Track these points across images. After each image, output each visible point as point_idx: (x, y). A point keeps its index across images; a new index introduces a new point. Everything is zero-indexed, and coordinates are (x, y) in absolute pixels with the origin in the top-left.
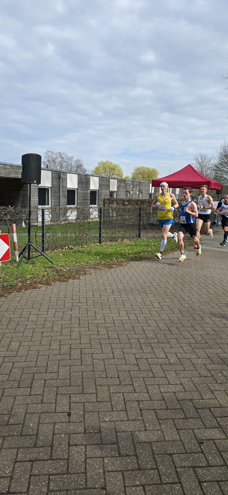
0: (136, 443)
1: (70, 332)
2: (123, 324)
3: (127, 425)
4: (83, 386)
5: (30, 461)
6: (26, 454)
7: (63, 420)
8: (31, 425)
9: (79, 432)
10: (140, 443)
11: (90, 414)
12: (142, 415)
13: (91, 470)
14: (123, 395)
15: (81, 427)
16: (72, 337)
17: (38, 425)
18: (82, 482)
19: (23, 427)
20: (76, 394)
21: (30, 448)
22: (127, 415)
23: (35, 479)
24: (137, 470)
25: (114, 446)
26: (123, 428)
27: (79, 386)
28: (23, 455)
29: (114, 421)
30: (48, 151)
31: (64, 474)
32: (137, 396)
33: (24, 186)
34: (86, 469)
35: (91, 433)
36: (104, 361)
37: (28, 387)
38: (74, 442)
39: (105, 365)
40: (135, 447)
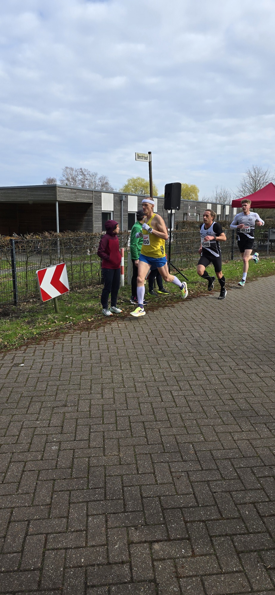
30: (67, 168)
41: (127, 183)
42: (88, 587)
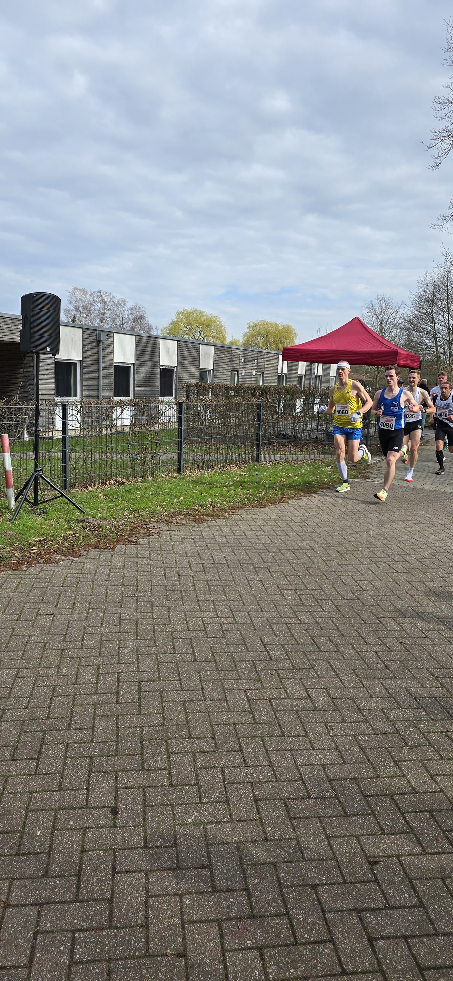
0: (248, 865)
1: (119, 649)
2: (223, 632)
3: (228, 829)
4: (142, 754)
5: (36, 905)
6: (27, 890)
7: (103, 822)
8: (37, 833)
9: (134, 845)
10: (254, 864)
11: (157, 809)
12: (258, 810)
13: (157, 919)
14: (222, 771)
15: (138, 835)
16: (122, 658)
17: (53, 832)
18: (138, 944)
19: (21, 837)
20: (129, 770)
21: (36, 878)
22: (230, 810)
23: (44, 940)
24: (248, 918)
25: (204, 872)
26: (221, 835)
27: (135, 755)
28: (20, 893)
29: (204, 824)
30: (76, 289)
31: (103, 929)
32: (250, 772)
33: (27, 358)
34: (146, 918)
35: (157, 847)
36: (184, 705)
37: (33, 759)
38: (124, 866)
39: (186, 713)
40: (244, 874)
41: (175, 318)
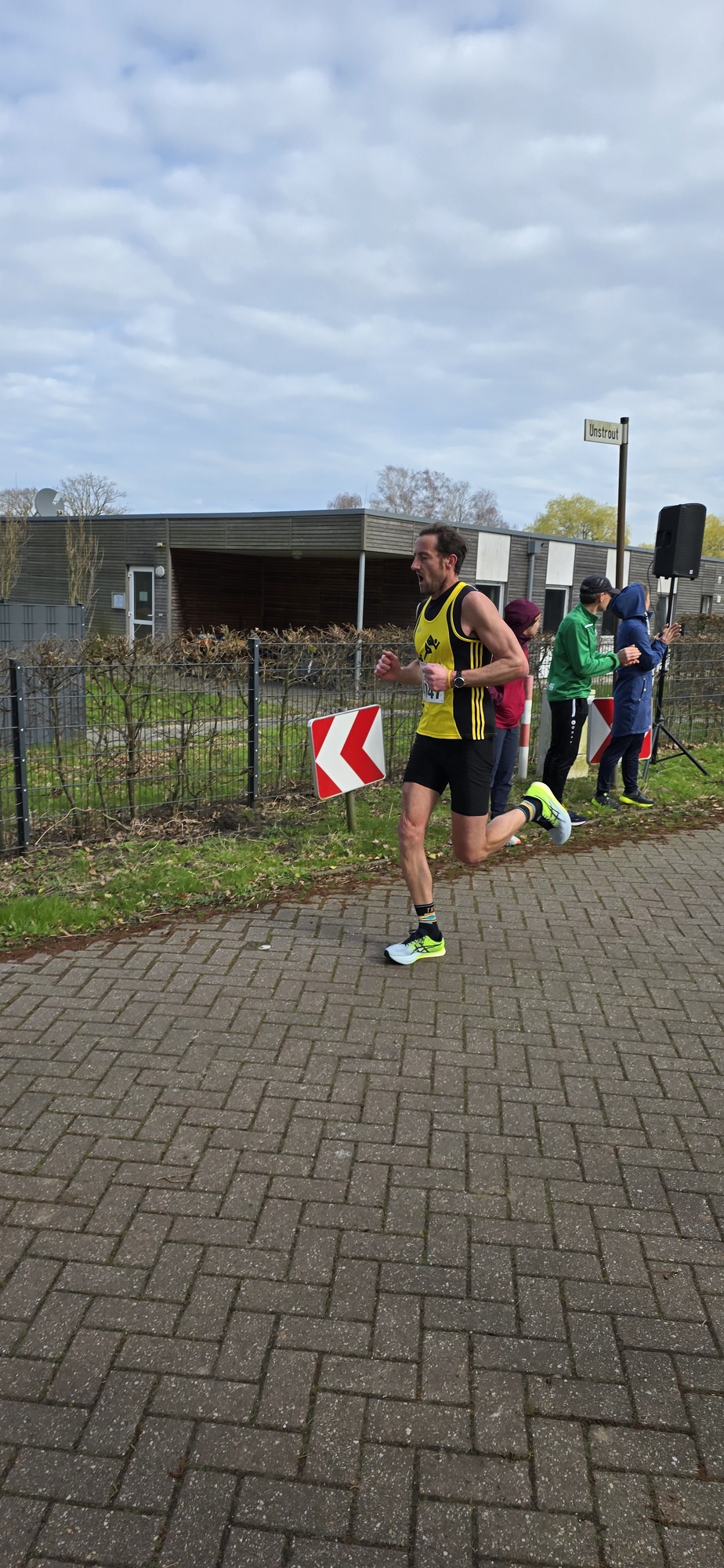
41: (545, 512)
42: (422, 1497)
